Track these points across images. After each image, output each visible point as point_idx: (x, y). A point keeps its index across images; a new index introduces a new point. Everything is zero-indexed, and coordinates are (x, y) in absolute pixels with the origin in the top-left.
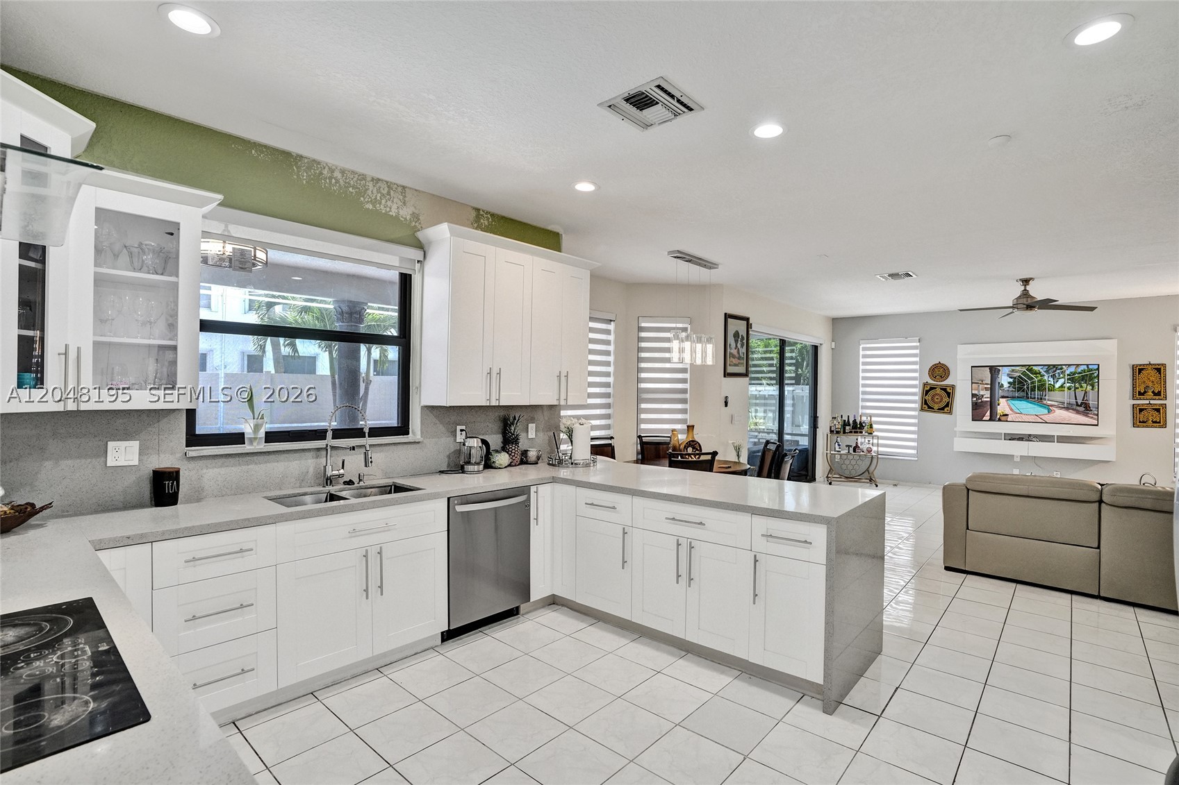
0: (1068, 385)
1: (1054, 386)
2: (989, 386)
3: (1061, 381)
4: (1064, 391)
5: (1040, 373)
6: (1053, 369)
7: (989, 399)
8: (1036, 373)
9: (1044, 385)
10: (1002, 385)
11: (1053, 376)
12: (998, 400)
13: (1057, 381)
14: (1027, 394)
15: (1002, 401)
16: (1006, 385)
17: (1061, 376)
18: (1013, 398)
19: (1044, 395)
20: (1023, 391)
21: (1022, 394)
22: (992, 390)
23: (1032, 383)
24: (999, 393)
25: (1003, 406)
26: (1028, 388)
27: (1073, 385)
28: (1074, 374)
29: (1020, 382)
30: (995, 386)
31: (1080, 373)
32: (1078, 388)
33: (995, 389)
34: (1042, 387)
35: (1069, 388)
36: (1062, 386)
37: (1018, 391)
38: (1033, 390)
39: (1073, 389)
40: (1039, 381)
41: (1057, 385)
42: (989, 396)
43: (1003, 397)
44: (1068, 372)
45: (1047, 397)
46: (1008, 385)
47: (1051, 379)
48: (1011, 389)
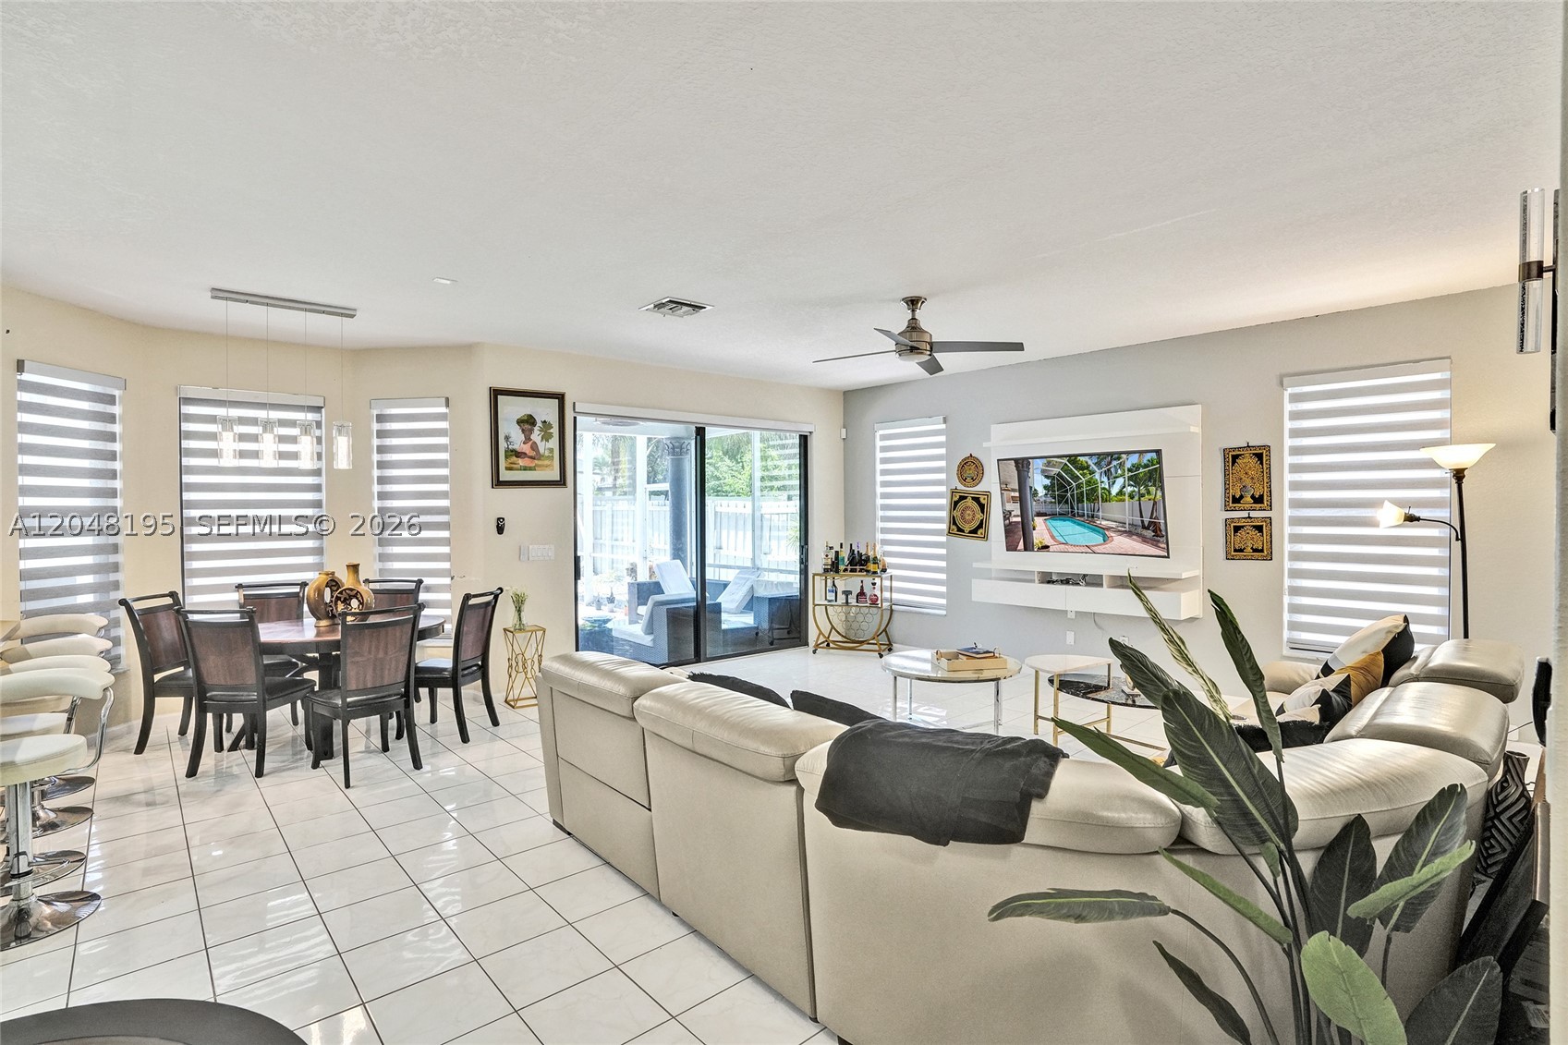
0: (1130, 489)
1: (1109, 492)
2: (1017, 494)
3: (1120, 481)
4: (1124, 500)
5: (1088, 467)
6: (1107, 459)
7: (1019, 519)
8: (1082, 468)
9: (1094, 490)
10: (1035, 493)
11: (1108, 473)
12: (1033, 520)
13: (1114, 483)
14: (1072, 508)
15: (1039, 521)
16: (1041, 492)
17: (1119, 472)
18: (1053, 515)
19: (1096, 510)
20: (1066, 502)
21: (1066, 508)
22: (1021, 500)
23: (1079, 486)
24: (1033, 507)
25: (1041, 530)
26: (1072, 496)
27: (1136, 489)
28: (1138, 469)
29: (1061, 487)
30: (1026, 494)
31: (1146, 466)
32: (1143, 495)
33: (1026, 499)
34: (1092, 495)
35: (1131, 497)
36: (1121, 493)
37: (1059, 503)
38: (1080, 501)
39: (1137, 498)
40: (1089, 483)
41: (1115, 491)
42: (1019, 514)
43: (1039, 514)
44: (1128, 465)
45: (1100, 514)
46: (1045, 492)
47: (1105, 479)
48: (1049, 499)
